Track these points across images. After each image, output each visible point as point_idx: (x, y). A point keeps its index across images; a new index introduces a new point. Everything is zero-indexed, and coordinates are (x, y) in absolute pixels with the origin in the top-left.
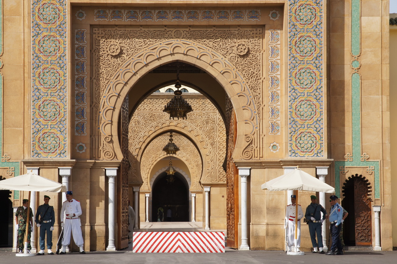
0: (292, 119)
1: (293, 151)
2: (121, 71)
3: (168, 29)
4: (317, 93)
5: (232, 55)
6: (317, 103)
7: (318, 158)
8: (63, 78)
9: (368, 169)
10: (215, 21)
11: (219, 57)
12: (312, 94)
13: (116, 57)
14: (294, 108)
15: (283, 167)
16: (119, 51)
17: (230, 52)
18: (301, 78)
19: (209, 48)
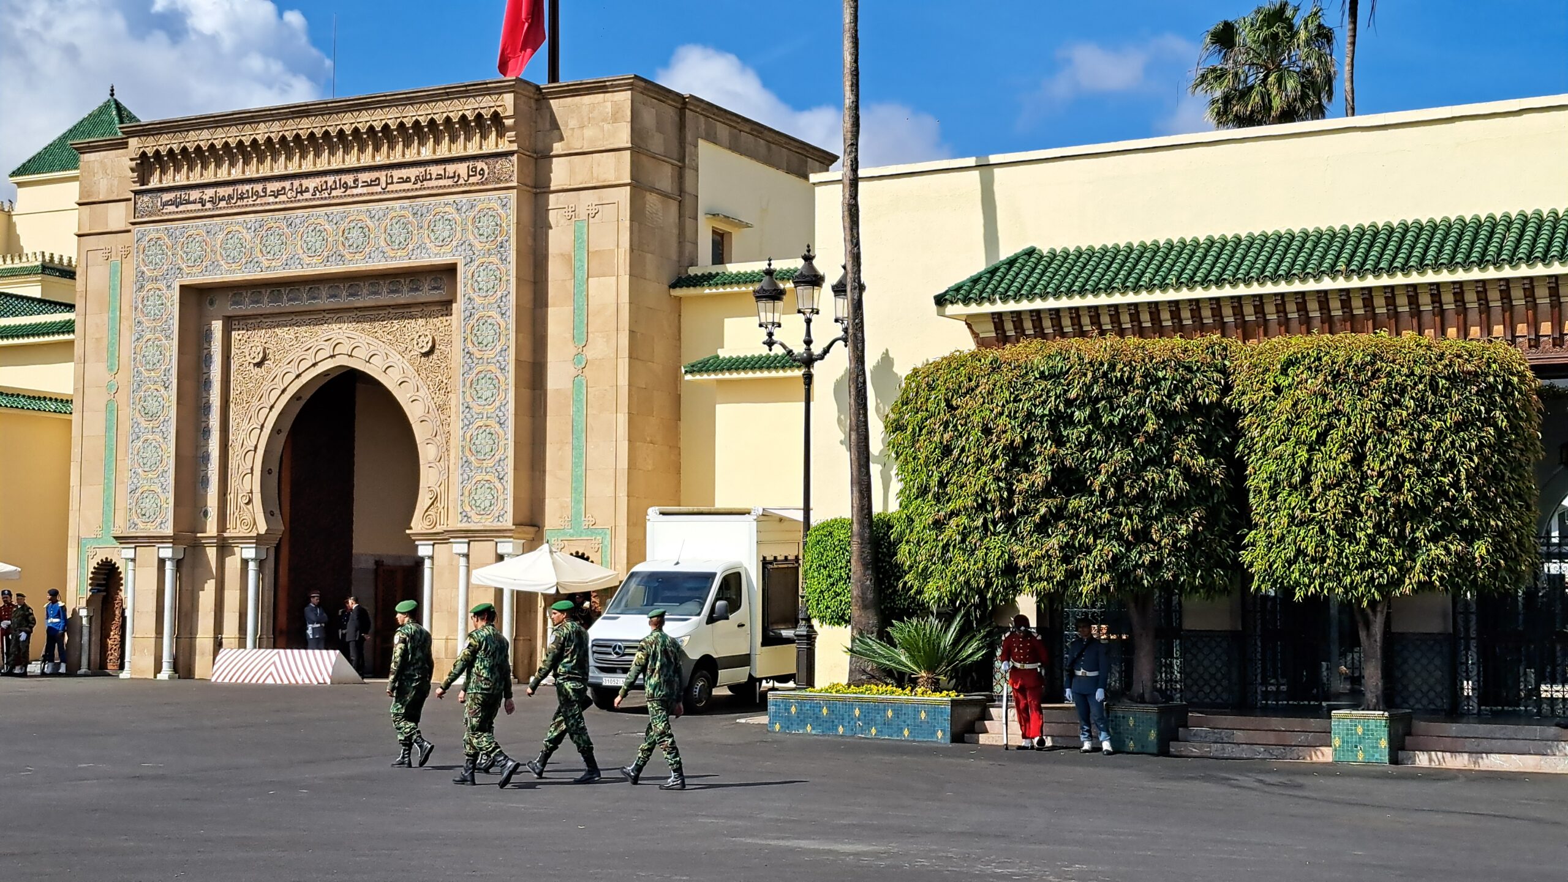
0: (464, 459)
1: (464, 514)
2: (265, 388)
3: (328, 316)
4: (501, 414)
5: (412, 353)
6: (501, 431)
7: (499, 524)
8: (167, 405)
9: (593, 542)
10: (385, 298)
11: (395, 358)
12: (494, 415)
13: (259, 365)
14: (468, 440)
15: (451, 540)
16: (261, 355)
17: (410, 348)
18: (478, 388)
19: (381, 343)
